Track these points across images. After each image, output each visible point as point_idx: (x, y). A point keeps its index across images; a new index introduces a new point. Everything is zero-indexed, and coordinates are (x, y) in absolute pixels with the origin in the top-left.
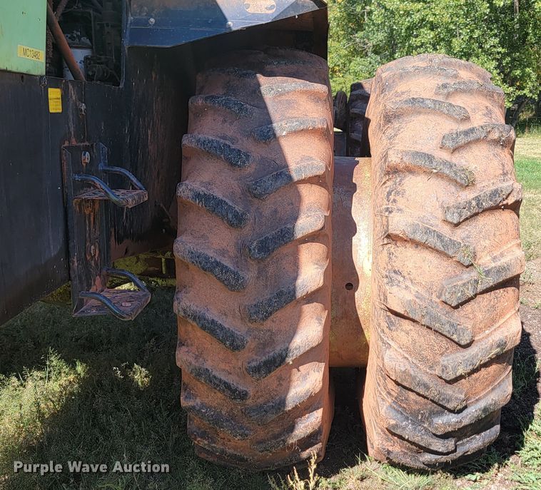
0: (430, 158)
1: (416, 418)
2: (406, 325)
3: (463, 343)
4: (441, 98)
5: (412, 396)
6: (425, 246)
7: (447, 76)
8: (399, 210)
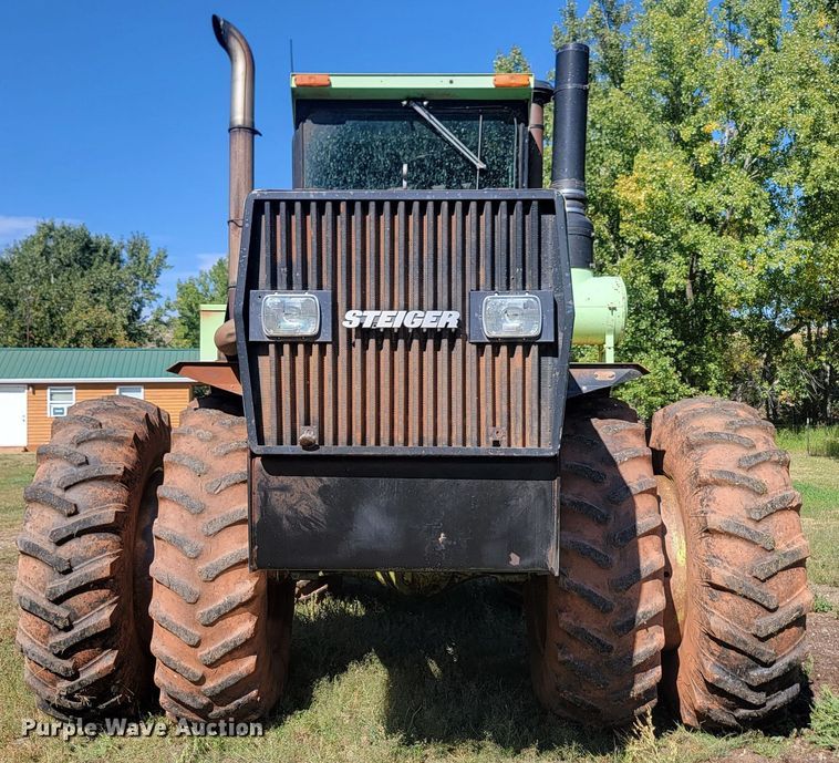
0: (732, 474)
1: (736, 672)
2: (727, 596)
3: (771, 607)
4: (730, 432)
5: (733, 653)
6: (737, 537)
7: (730, 416)
8: (712, 512)
